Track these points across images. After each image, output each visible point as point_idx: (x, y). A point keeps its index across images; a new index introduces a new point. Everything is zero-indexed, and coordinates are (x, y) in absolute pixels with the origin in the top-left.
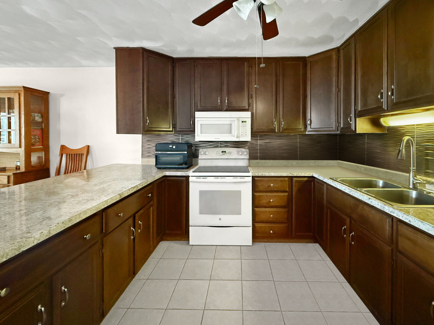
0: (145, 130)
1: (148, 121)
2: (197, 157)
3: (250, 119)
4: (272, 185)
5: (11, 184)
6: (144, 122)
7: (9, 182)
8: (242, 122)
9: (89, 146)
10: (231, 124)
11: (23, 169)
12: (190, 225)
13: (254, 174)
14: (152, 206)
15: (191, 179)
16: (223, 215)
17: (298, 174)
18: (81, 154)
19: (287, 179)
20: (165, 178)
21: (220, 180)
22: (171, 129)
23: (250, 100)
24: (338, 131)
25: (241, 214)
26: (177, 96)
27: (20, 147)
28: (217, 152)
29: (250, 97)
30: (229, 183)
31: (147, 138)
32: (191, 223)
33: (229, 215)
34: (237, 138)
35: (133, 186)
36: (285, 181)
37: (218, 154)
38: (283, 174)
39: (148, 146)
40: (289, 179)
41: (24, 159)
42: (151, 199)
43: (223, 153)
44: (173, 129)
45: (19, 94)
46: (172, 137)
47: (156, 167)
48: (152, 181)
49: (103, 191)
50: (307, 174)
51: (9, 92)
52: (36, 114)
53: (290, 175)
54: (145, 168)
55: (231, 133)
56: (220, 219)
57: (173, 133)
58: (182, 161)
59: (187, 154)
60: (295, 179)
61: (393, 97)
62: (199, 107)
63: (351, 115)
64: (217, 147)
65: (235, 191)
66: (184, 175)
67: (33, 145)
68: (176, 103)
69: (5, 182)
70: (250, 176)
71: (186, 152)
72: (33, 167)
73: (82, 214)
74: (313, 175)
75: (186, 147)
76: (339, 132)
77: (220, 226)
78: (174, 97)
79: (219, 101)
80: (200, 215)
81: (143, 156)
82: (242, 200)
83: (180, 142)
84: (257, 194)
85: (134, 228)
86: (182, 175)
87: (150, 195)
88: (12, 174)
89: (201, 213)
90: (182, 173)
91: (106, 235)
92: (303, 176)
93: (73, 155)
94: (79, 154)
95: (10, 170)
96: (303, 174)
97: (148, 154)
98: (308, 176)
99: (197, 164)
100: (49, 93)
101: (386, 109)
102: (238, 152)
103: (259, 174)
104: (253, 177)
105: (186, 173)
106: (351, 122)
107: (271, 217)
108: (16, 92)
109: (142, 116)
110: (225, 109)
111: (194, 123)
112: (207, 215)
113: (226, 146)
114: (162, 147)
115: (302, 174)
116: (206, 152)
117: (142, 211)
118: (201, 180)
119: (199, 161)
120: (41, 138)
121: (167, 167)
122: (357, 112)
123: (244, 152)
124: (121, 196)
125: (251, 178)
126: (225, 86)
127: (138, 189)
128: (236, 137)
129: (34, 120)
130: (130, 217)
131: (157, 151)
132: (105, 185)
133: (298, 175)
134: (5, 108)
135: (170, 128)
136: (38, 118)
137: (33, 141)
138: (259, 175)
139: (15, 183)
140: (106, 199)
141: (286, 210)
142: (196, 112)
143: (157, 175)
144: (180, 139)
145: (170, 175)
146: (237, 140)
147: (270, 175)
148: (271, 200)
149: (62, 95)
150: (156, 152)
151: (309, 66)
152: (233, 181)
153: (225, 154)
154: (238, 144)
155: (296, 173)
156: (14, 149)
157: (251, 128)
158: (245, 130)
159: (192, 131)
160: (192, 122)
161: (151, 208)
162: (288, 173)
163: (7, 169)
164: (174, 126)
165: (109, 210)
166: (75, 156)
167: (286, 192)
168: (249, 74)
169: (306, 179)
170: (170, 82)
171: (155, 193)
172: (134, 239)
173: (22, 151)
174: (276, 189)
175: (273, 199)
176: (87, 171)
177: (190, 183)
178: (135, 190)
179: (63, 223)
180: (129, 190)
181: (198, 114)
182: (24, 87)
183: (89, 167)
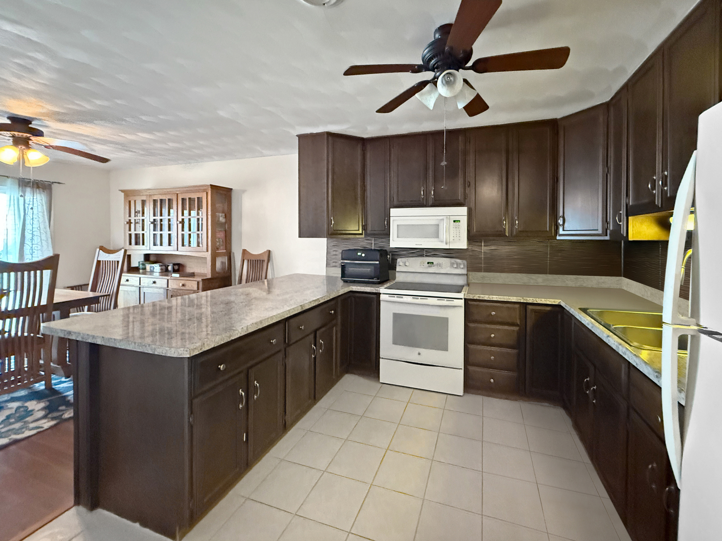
0: (330, 233)
1: (333, 222)
2: (394, 268)
3: (465, 218)
4: (494, 313)
5: (200, 290)
6: (329, 223)
7: (198, 289)
8: (454, 221)
9: (269, 251)
10: (438, 225)
11: (209, 276)
12: (381, 357)
13: (467, 296)
14: (336, 325)
15: (382, 297)
16: (424, 349)
17: (534, 299)
18: (262, 261)
19: (517, 306)
20: (351, 294)
21: (419, 301)
22: (360, 232)
23: (466, 189)
24: (607, 235)
25: (447, 351)
26: (368, 187)
27: (207, 251)
28: (421, 263)
29: (467, 185)
30: (432, 306)
31: (333, 242)
32: (382, 354)
33: (431, 349)
34: (446, 244)
35: (314, 299)
36: (514, 309)
37: (423, 267)
38: (511, 298)
39: (334, 253)
40: (520, 306)
41: (210, 265)
42: (334, 317)
43: (430, 265)
44: (362, 232)
45: (207, 193)
46: (363, 242)
47: (342, 280)
48: (336, 296)
49: (285, 301)
50: (550, 301)
51: (198, 191)
52: (220, 214)
53: (522, 301)
54: (329, 279)
55: (437, 236)
56: (419, 354)
57: (363, 236)
58: (373, 274)
59: (379, 266)
60: (530, 307)
61: (666, 188)
62: (395, 203)
63: (621, 212)
64: (422, 256)
65: (440, 317)
66: (374, 292)
67: (218, 249)
68: (367, 198)
69: (195, 288)
70: (461, 299)
71: (378, 262)
72: (217, 273)
73: (269, 320)
74: (560, 303)
75: (378, 255)
76: (607, 238)
77: (419, 363)
78: (364, 190)
79: (422, 192)
80: (394, 345)
81: (328, 265)
82: (449, 331)
83: (373, 248)
84: (471, 325)
85: (315, 345)
86: (372, 291)
87: (333, 312)
88: (201, 280)
89: (395, 343)
90: (372, 288)
91: (289, 345)
92: (544, 303)
93: (254, 261)
94: (260, 260)
95: (200, 275)
96: (543, 300)
97: (334, 264)
98: (551, 303)
99: (394, 278)
100: (232, 189)
101: (660, 206)
102: (452, 264)
103: (475, 296)
104: (466, 301)
105: (376, 289)
106: (621, 223)
107: (492, 359)
108: (204, 190)
109: (326, 216)
110: (431, 203)
111: (388, 224)
112: (403, 346)
113: (434, 256)
114: (349, 254)
115: (541, 300)
116: (405, 262)
117: (323, 329)
118: (396, 299)
119: (397, 275)
120: (224, 241)
121: (354, 280)
122: (628, 207)
123: (460, 264)
124: (302, 308)
125: (463, 301)
126: (431, 173)
127: (320, 303)
128: (445, 242)
129: (219, 221)
130: (311, 333)
131: (342, 259)
132: (287, 296)
133: (535, 302)
134: (195, 208)
135: (359, 230)
136: (222, 220)
137: (218, 244)
138: (475, 298)
139: (204, 290)
140: (288, 309)
141: (515, 351)
142: (391, 209)
143: (342, 289)
144: (373, 244)
145: (357, 290)
146: (447, 247)
147: (491, 299)
148: (493, 335)
149: (244, 191)
150: (341, 261)
151: (561, 133)
152: (438, 304)
153: (431, 266)
154: (449, 253)
155: (531, 299)
156: (202, 253)
157: (468, 229)
158: (458, 234)
159: (385, 233)
160: (386, 223)
161: (335, 328)
162: (519, 298)
163: (195, 274)
164: (365, 228)
165: (292, 321)
166: (256, 263)
167: (517, 325)
168: (465, 153)
169: (549, 308)
170: (359, 170)
171: (339, 310)
172: (315, 358)
173: (208, 255)
174: (500, 320)
175: (495, 333)
176: (268, 281)
177: (381, 302)
178: (317, 303)
179: (256, 323)
180: (310, 302)
181: (394, 212)
182: (211, 185)
183: (269, 276)
